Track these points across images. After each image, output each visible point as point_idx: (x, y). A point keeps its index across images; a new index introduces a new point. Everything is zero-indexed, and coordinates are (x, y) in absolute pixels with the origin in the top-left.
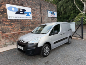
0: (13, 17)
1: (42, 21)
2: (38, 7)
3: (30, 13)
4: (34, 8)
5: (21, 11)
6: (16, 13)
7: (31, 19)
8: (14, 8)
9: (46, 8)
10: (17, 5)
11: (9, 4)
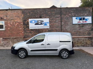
0: (33, 27)
1: (61, 29)
2: (58, 16)
3: (48, 23)
4: (53, 18)
5: (39, 22)
6: (35, 24)
7: (49, 28)
9: (70, 15)
10: (37, 18)
11: (31, 18)
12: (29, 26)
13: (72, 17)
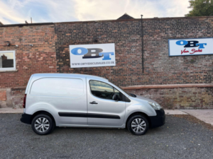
0: (79, 64)
1: (143, 68)
2: (134, 38)
3: (112, 54)
4: (124, 42)
5: (93, 53)
6: (84, 58)
7: (114, 65)
8: (82, 49)
9: (163, 34)
10: (88, 43)
11: (74, 44)
12: (69, 61)
13: (167, 39)
